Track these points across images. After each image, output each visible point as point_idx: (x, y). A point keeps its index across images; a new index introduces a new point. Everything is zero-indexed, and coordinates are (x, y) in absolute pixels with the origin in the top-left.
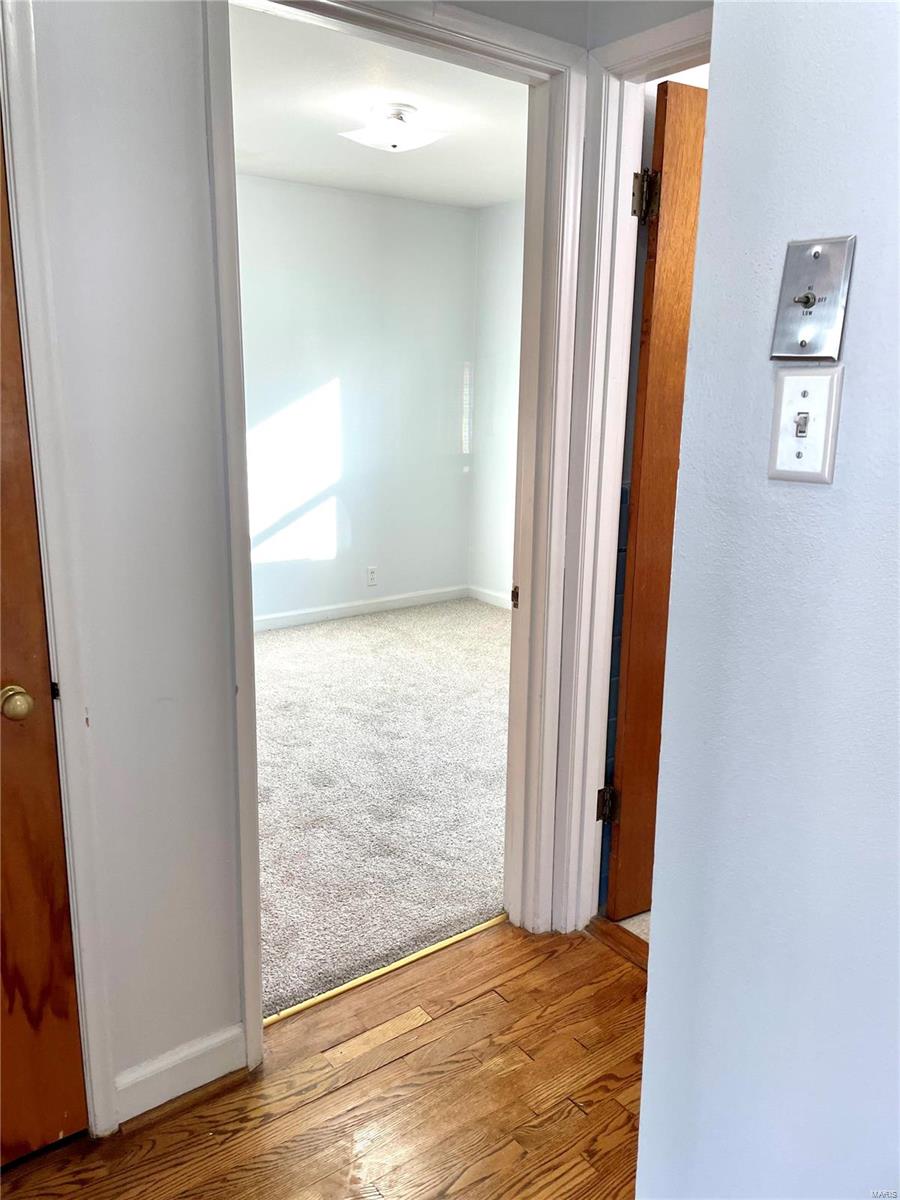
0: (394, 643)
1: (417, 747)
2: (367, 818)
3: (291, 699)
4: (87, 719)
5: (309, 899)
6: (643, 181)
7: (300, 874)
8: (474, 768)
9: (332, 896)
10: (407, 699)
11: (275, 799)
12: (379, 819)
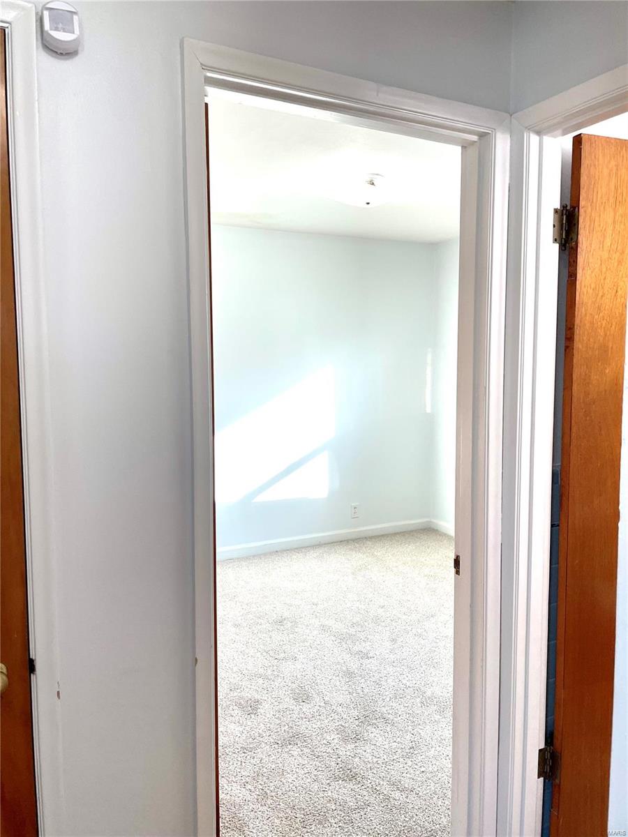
0: (369, 567)
1: (382, 668)
2: (334, 737)
3: (286, 614)
4: (58, 693)
5: (277, 821)
6: (562, 215)
7: (273, 794)
8: (429, 693)
9: (298, 820)
10: (377, 620)
11: (262, 711)
12: (345, 740)
